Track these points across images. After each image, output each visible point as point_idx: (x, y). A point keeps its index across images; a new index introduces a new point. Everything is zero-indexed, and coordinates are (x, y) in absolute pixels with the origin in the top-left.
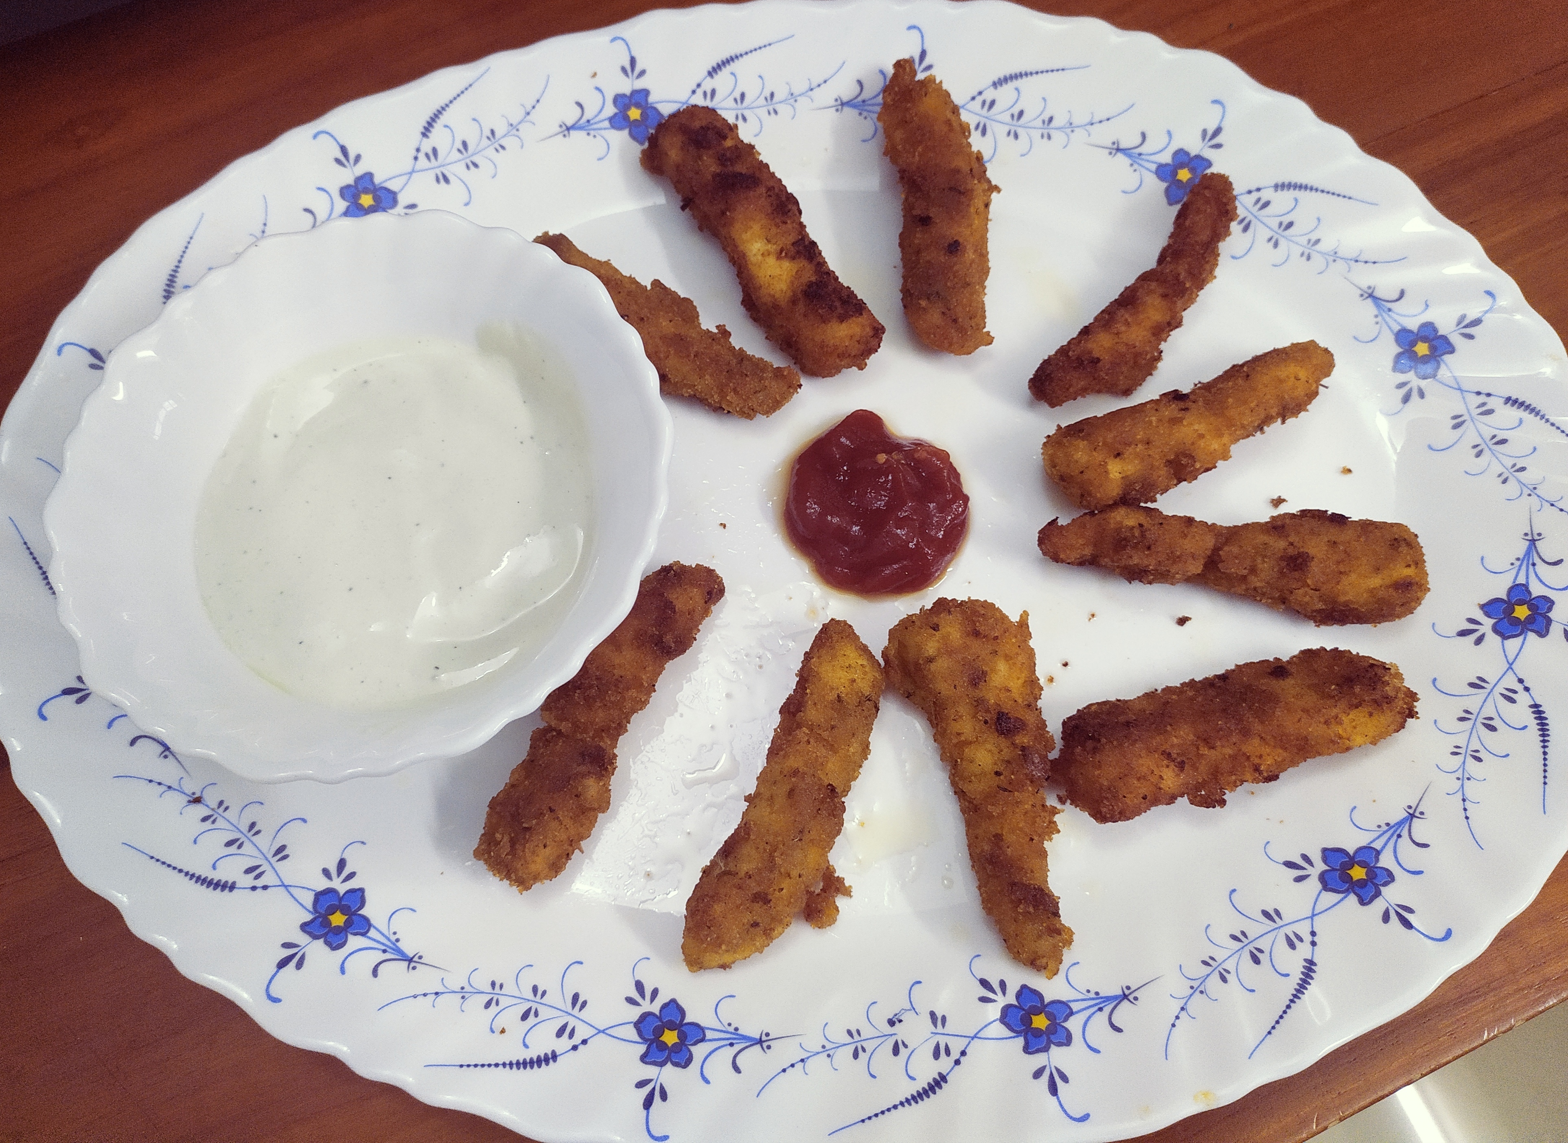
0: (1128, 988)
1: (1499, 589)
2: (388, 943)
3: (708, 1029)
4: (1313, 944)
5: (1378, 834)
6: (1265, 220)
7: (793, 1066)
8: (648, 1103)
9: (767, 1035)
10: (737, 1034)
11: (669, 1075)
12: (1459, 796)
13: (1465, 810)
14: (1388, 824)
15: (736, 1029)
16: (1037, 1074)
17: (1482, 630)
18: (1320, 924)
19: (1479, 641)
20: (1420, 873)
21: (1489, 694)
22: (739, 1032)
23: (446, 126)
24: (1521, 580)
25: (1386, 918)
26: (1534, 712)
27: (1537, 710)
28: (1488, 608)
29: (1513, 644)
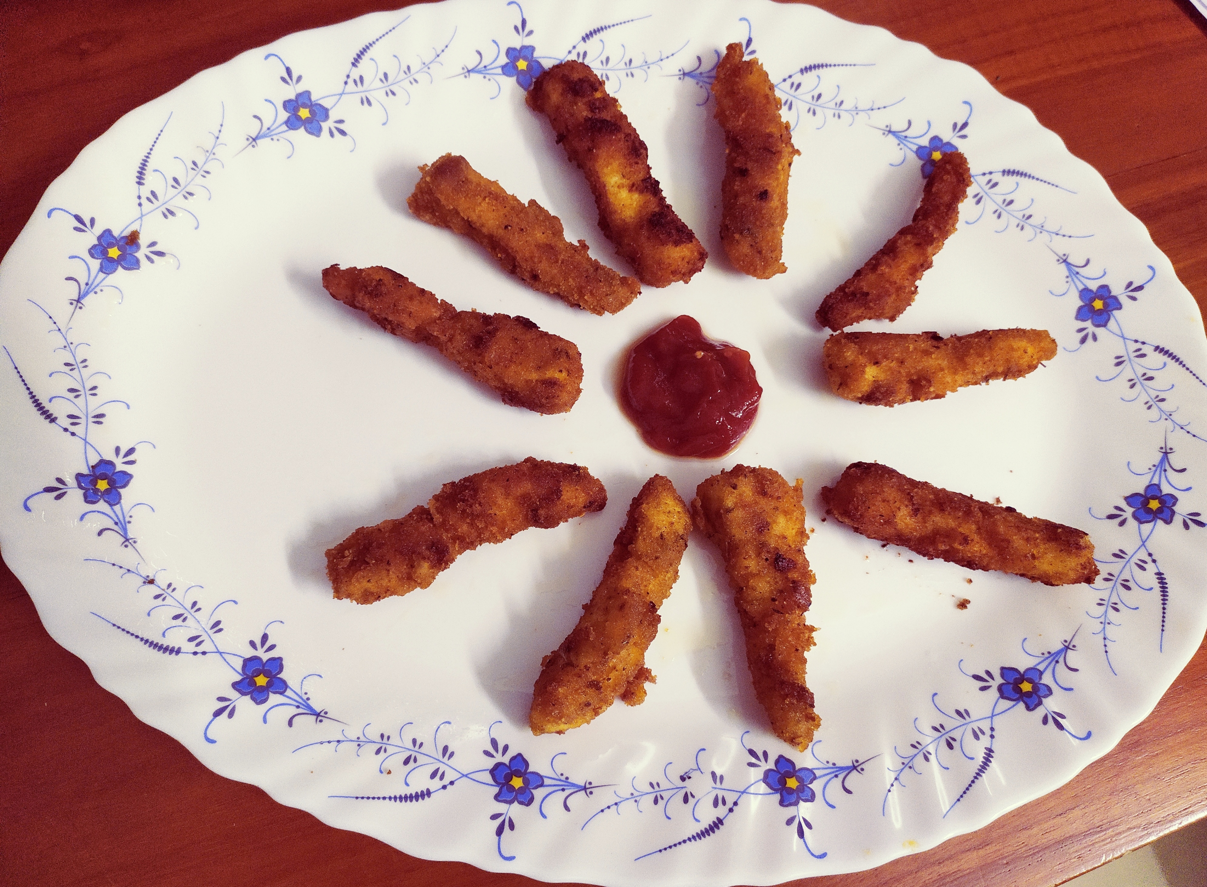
0: (857, 761)
1: (1139, 486)
2: (300, 701)
3: (546, 777)
4: (992, 737)
5: (1042, 659)
6: (993, 196)
7: (609, 807)
8: (500, 831)
9: (590, 783)
10: (568, 782)
11: (515, 810)
12: (1101, 636)
13: (1105, 646)
14: (1049, 653)
15: (567, 778)
16: (790, 822)
17: (1125, 515)
18: (998, 722)
19: (1122, 523)
20: (1071, 689)
21: (1127, 562)
22: (569, 780)
23: (372, 59)
24: (1156, 481)
25: (1045, 721)
26: (1158, 578)
27: (1160, 577)
28: (1130, 499)
29: (1146, 528)
